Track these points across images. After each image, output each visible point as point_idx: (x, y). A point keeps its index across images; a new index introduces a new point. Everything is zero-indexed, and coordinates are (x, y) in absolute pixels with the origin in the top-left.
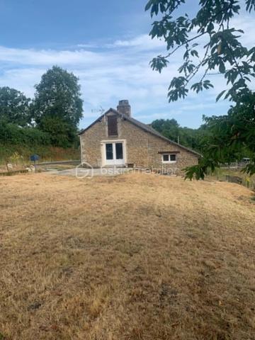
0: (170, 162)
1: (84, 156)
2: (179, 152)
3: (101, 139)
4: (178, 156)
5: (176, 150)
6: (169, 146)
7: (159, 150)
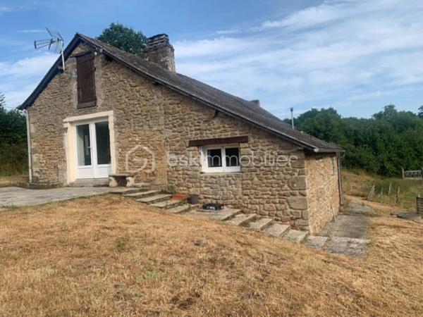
0: (224, 169)
1: (35, 158)
2: (244, 140)
3: (64, 115)
4: (246, 151)
5: (238, 134)
6: (216, 123)
7: (193, 136)
